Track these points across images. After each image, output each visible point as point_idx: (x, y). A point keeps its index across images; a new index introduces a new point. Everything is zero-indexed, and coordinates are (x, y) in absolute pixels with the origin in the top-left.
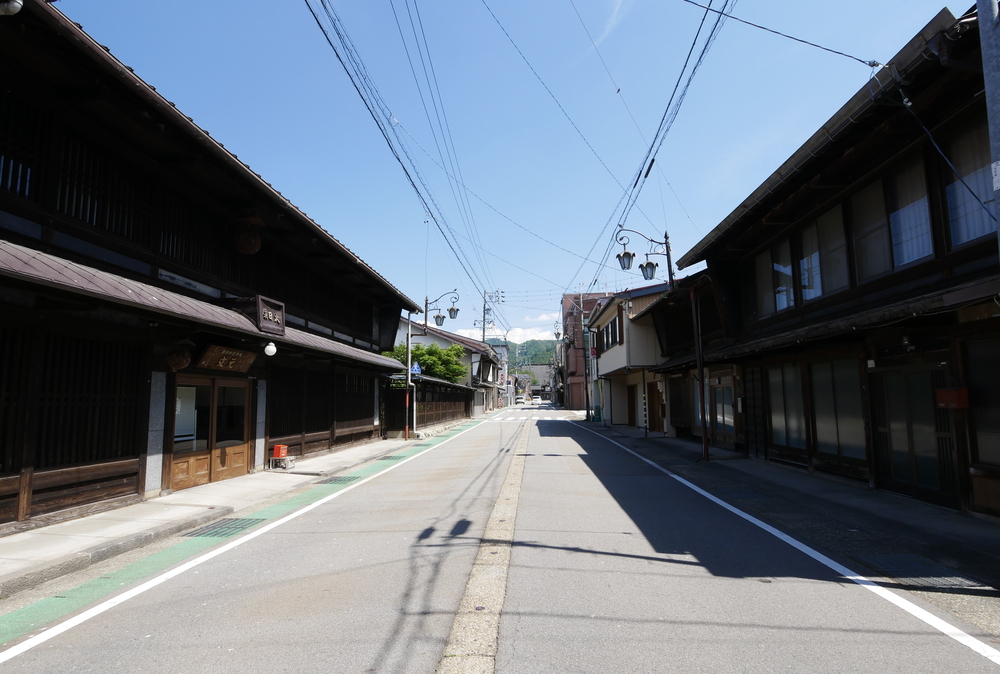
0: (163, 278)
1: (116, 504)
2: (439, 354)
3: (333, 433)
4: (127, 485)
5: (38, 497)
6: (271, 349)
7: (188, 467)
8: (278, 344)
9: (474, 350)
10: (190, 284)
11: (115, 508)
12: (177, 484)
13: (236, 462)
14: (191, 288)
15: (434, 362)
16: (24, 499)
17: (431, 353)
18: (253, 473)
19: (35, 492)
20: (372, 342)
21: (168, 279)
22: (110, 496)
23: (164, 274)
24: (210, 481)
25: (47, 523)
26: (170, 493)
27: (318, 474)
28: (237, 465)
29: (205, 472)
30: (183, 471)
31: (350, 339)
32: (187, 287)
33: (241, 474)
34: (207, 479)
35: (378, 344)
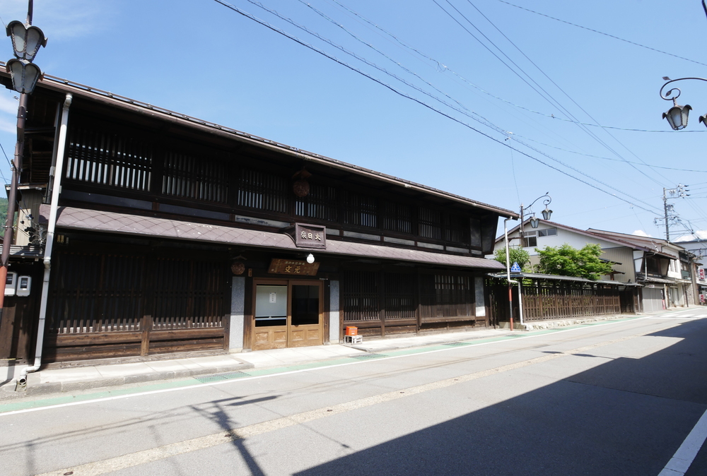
0: (240, 220)
1: (207, 354)
2: (572, 253)
3: (419, 320)
4: (216, 343)
5: (154, 344)
6: (311, 259)
7: (268, 337)
8: (315, 254)
9: (634, 247)
10: (262, 222)
11: (205, 356)
12: (258, 346)
13: (311, 336)
14: (263, 224)
15: (565, 261)
16: (144, 345)
17: (563, 253)
18: (326, 345)
19: (150, 342)
20: (470, 248)
21: (243, 220)
22: (203, 348)
23: (240, 218)
24: (287, 346)
25: (159, 359)
26: (250, 351)
27: (365, 350)
28: (312, 338)
29: (283, 340)
30: (264, 339)
31: (441, 247)
32: (260, 224)
33: (316, 344)
34: (285, 345)
35: (480, 249)
